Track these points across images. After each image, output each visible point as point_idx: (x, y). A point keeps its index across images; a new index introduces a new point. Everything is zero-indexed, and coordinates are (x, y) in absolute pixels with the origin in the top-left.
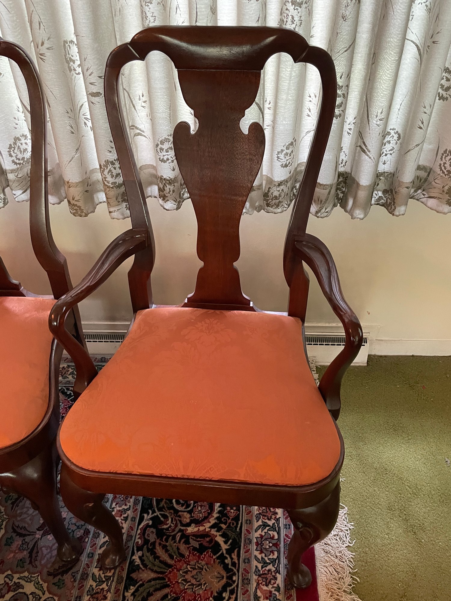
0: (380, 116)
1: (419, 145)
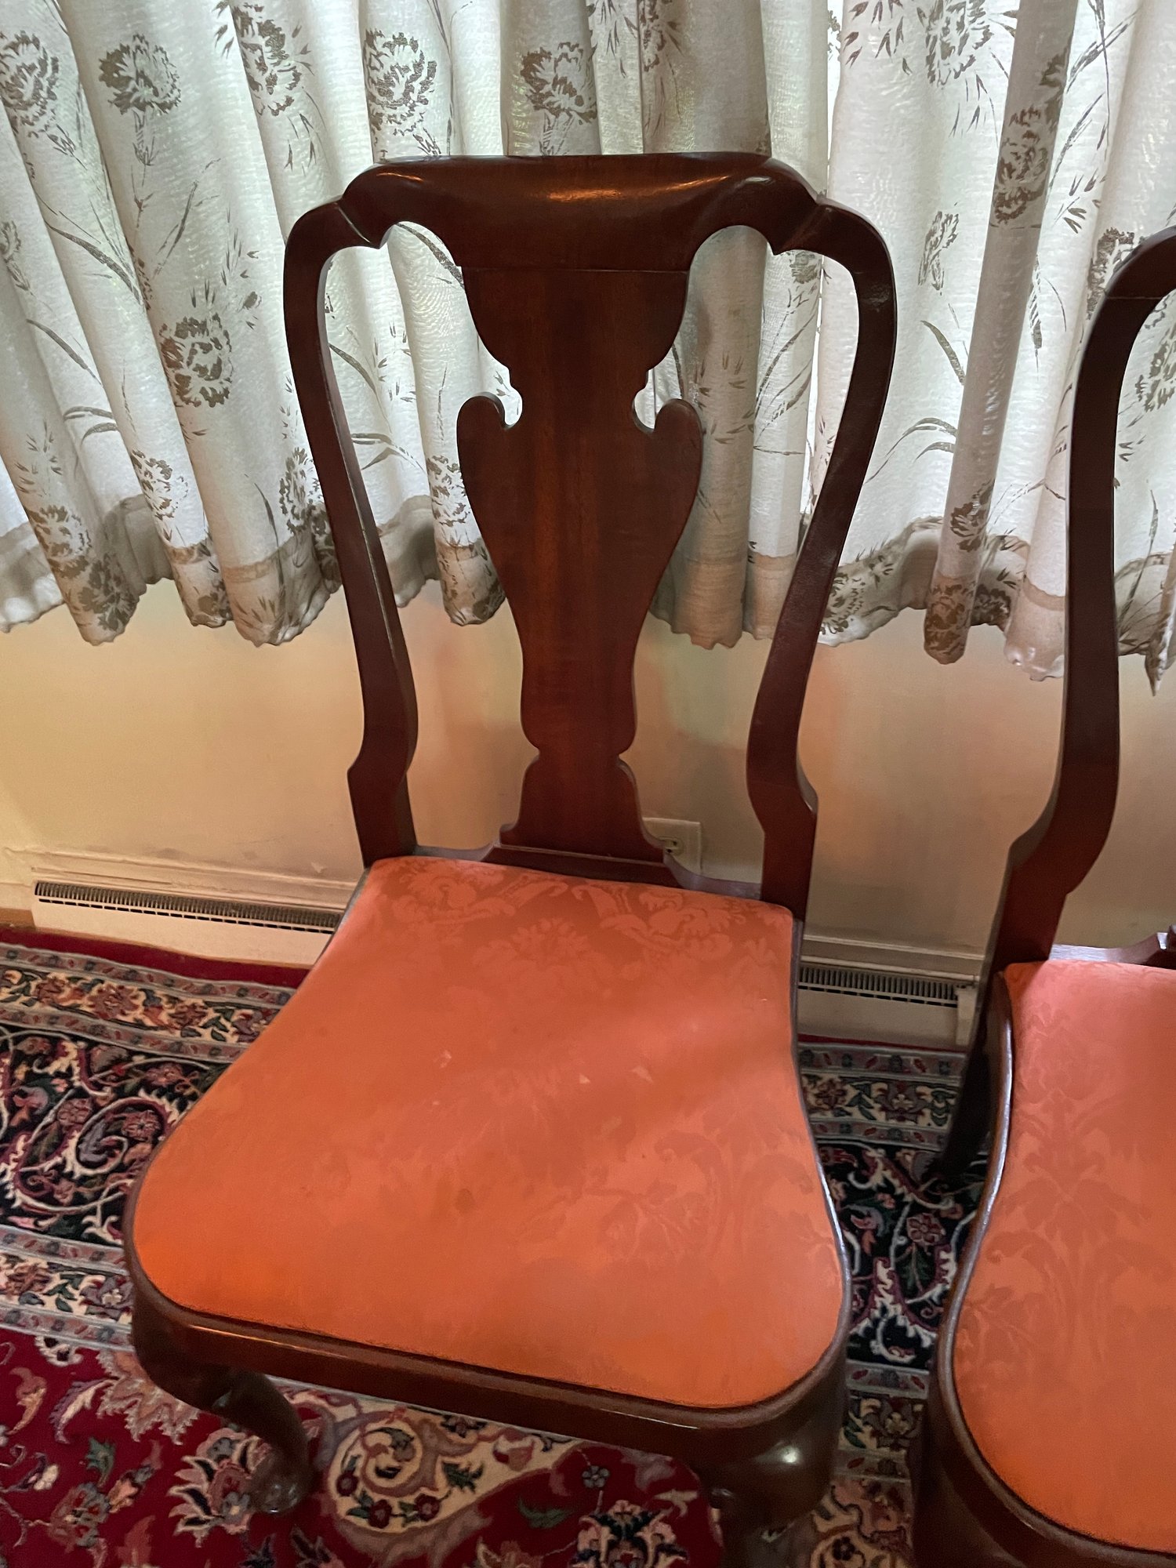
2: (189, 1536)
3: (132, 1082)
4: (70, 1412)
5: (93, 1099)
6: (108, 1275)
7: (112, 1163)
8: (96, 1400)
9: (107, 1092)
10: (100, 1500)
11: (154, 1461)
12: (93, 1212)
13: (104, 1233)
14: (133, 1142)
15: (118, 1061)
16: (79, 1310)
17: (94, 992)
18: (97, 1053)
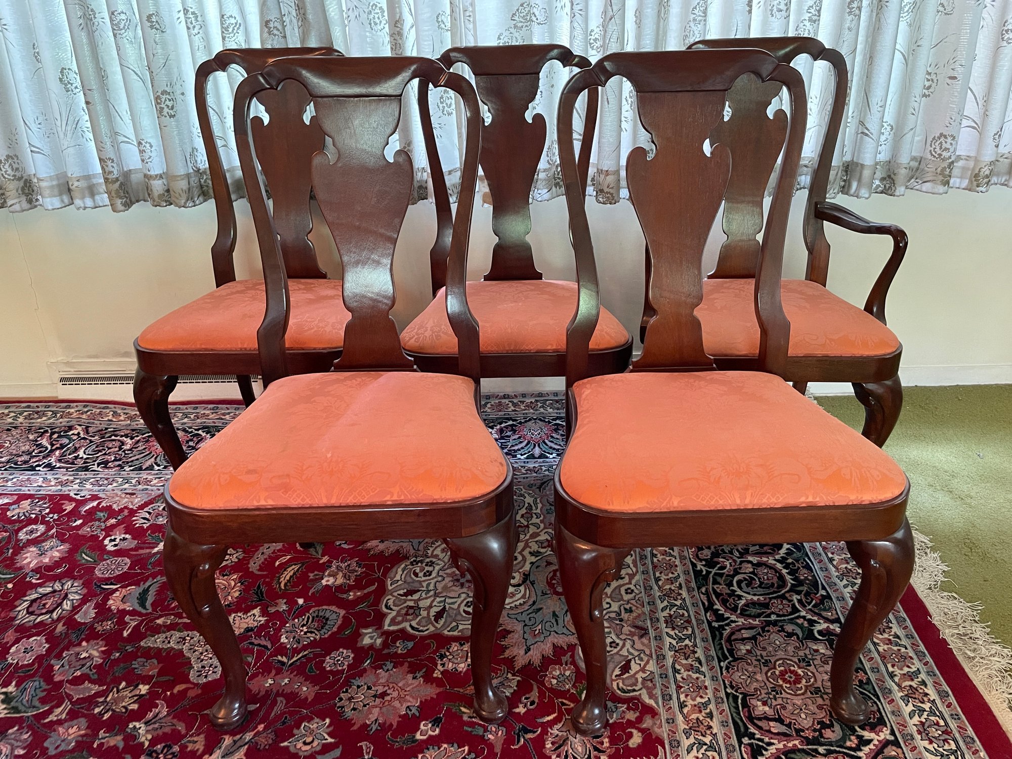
0: (880, 104)
1: (912, 129)
2: (143, 527)
3: (107, 435)
4: (87, 508)
5: (90, 440)
6: (101, 478)
7: (100, 454)
8: (99, 504)
9: (96, 437)
10: (102, 524)
11: (126, 512)
12: (94, 465)
13: (99, 469)
14: (109, 448)
15: (102, 430)
16: (88, 486)
17: (89, 413)
18: (90, 429)
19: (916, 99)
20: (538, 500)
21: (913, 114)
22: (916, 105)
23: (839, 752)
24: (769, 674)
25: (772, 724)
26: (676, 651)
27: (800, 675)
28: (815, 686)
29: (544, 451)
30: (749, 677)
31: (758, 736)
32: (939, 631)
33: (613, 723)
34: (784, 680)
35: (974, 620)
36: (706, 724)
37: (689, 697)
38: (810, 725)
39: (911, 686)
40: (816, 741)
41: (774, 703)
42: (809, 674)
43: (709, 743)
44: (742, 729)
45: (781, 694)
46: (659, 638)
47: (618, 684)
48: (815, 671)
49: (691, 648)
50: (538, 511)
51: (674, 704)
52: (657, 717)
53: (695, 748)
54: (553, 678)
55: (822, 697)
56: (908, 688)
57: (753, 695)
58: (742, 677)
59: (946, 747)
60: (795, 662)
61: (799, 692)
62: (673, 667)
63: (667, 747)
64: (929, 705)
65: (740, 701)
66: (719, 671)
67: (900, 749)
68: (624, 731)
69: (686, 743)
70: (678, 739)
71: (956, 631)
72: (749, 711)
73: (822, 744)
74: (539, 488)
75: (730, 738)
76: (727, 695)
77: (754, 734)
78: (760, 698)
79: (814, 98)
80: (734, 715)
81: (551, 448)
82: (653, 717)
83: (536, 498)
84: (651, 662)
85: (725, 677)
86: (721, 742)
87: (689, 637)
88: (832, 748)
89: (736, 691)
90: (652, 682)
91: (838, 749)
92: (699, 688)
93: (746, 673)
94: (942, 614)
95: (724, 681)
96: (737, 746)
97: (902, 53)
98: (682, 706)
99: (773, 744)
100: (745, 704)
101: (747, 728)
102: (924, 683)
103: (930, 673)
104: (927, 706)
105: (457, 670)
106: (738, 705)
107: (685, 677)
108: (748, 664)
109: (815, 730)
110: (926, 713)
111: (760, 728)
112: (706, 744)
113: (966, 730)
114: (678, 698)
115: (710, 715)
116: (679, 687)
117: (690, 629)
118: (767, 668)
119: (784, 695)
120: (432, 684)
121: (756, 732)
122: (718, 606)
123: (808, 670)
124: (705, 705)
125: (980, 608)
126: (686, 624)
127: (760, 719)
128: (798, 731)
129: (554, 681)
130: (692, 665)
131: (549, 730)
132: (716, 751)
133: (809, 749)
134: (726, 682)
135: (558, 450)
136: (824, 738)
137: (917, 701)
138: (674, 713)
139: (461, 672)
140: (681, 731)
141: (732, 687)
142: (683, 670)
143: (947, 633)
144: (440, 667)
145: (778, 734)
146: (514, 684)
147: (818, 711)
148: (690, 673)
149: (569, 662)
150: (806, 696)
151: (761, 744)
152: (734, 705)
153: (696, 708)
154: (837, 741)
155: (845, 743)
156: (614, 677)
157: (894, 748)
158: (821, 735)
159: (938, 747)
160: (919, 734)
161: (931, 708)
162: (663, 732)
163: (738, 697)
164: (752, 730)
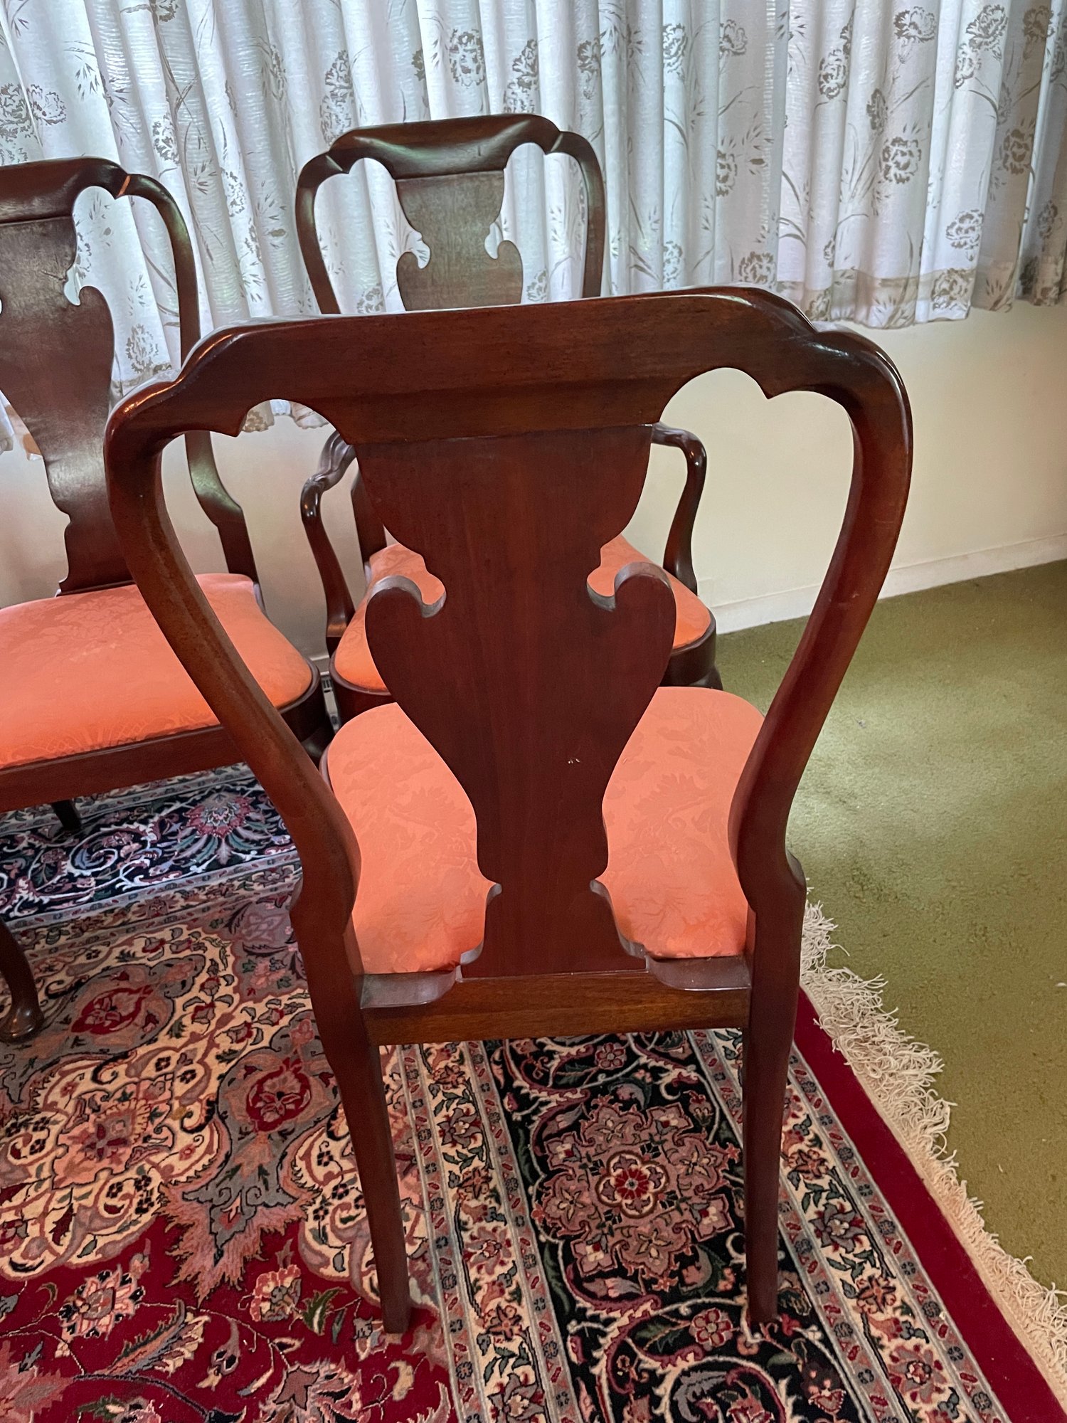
19: (707, 203)
20: (228, 949)
21: (706, 228)
22: (709, 212)
23: (710, 1305)
24: (601, 1188)
25: (610, 1282)
26: (460, 1186)
27: (645, 1176)
28: (669, 1190)
29: (237, 850)
30: (571, 1203)
31: (590, 1313)
32: (830, 1040)
33: (366, 1360)
34: (624, 1193)
35: (876, 1009)
36: (511, 1315)
37: (483, 1271)
38: (665, 1266)
39: (800, 1152)
40: (675, 1296)
41: (612, 1241)
42: (659, 1170)
43: (517, 1352)
44: (567, 1307)
45: (620, 1220)
46: (432, 1168)
47: (371, 1279)
48: (665, 1163)
49: (483, 1173)
50: (229, 971)
51: (461, 1290)
52: (436, 1324)
53: (496, 1369)
54: (264, 1300)
55: (678, 1208)
56: (796, 1156)
57: (579, 1236)
58: (562, 1206)
59: (858, 1250)
60: (637, 1155)
61: (646, 1209)
62: (457, 1220)
63: (453, 1380)
64: (827, 1178)
65: (560, 1253)
66: (526, 1206)
67: (794, 1275)
68: (384, 1371)
69: (482, 1362)
70: (469, 1360)
71: (853, 1037)
72: (575, 1269)
73: (683, 1299)
74: (229, 925)
75: (549, 1330)
76: (541, 1246)
77: (585, 1310)
78: (589, 1238)
79: (556, 211)
80: (554, 1282)
81: (247, 840)
82: (429, 1327)
83: (224, 947)
84: (422, 1218)
85: (537, 1214)
86: (536, 1343)
87: (478, 1152)
88: (699, 1301)
89: (554, 1236)
90: (424, 1260)
91: (707, 1300)
92: (498, 1247)
93: (567, 1196)
94: (833, 1010)
95: (533, 1221)
96: (561, 1343)
97: (677, 125)
98: (473, 1289)
99: (614, 1320)
100: (569, 1258)
101: (573, 1302)
102: (817, 1141)
103: (825, 1120)
104: (824, 1182)
105: (97, 1333)
106: (557, 1262)
107: (475, 1234)
108: (570, 1178)
109: (672, 1275)
110: (824, 1195)
111: (591, 1296)
112: (513, 1355)
113: (882, 1211)
114: (467, 1278)
115: (517, 1295)
116: (467, 1256)
117: (479, 1136)
118: (597, 1177)
119: (625, 1221)
120: (53, 1374)
121: (588, 1305)
122: (519, 1082)
123: (657, 1164)
124: (509, 1276)
125: (882, 985)
126: (474, 1129)
127: (591, 1279)
128: (648, 1283)
129: (266, 1306)
130: (485, 1207)
131: (261, 1406)
132: (529, 1363)
133: (667, 1313)
134: (537, 1223)
135: (258, 843)
136: (687, 1285)
137: (811, 1176)
138: (461, 1308)
139: (104, 1334)
140: (473, 1341)
141: (547, 1230)
142: (471, 1221)
143: (843, 1043)
144: (67, 1335)
145: (620, 1298)
146: (197, 1334)
147: (675, 1236)
148: (483, 1223)
149: (289, 1260)
150: (656, 1213)
151: (595, 1326)
152: (551, 1263)
153: (496, 1288)
154: (705, 1286)
155: (716, 1285)
156: (364, 1269)
157: (786, 1274)
158: (682, 1282)
159: (847, 1252)
160: (818, 1236)
161: (830, 1184)
162: (445, 1354)
163: (557, 1246)
164: (582, 1303)
